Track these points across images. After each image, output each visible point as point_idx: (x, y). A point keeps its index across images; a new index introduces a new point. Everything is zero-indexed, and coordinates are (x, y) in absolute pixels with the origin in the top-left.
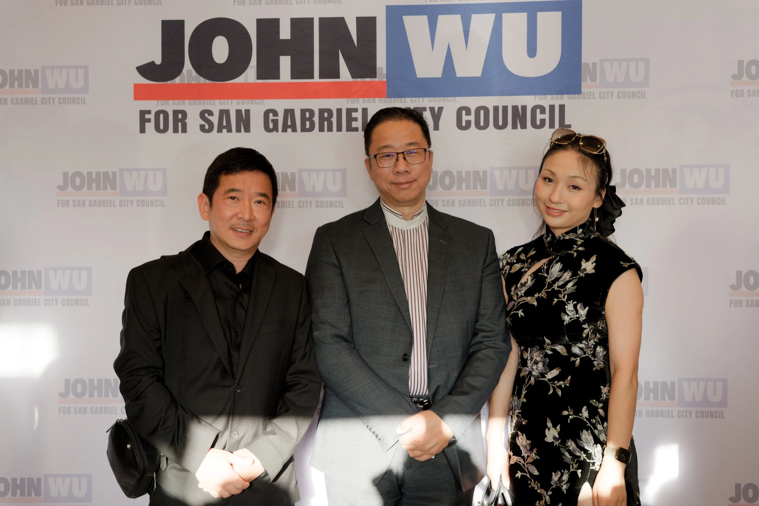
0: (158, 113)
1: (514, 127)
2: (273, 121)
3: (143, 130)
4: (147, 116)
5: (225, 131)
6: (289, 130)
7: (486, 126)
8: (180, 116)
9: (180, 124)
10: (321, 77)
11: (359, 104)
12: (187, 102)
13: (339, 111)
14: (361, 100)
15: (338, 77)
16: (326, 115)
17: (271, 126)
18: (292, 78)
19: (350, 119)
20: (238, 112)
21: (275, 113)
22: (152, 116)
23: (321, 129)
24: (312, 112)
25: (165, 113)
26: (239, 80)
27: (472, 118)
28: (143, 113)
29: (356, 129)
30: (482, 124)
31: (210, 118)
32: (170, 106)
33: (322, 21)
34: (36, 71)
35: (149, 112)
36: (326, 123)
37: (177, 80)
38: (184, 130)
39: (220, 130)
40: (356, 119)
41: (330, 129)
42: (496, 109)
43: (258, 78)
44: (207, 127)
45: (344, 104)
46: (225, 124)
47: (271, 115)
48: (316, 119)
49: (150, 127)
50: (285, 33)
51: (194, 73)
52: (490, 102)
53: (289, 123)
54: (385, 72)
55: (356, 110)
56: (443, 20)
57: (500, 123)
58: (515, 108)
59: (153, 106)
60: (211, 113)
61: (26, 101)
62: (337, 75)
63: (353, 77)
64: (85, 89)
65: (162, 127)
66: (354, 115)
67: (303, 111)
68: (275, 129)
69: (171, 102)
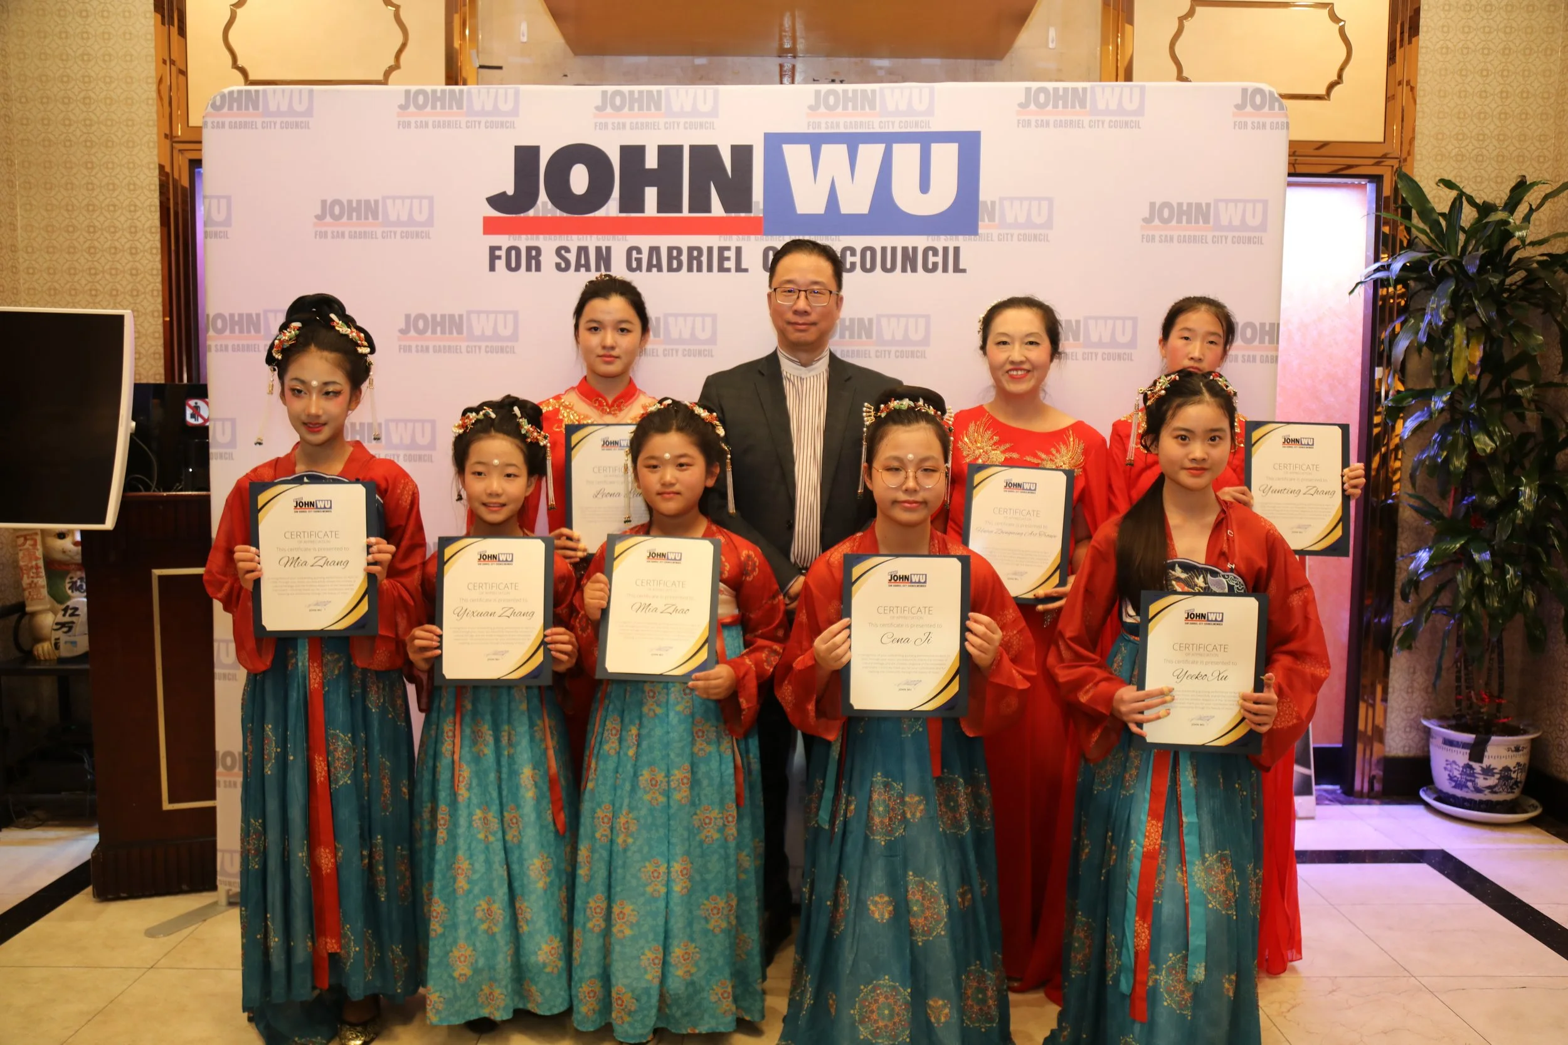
0: (509, 250)
1: (904, 270)
2: (636, 259)
3: (492, 268)
4: (497, 253)
5: (583, 269)
6: (654, 270)
7: (873, 268)
8: (534, 253)
9: (533, 262)
10: (691, 211)
11: (733, 241)
12: (541, 237)
13: (710, 249)
14: (735, 237)
15: (709, 211)
16: (695, 253)
17: (634, 265)
18: (658, 212)
19: (722, 259)
20: (598, 249)
21: (639, 251)
22: (502, 253)
23: (690, 269)
24: (679, 250)
25: (518, 250)
26: (600, 213)
27: (857, 259)
28: (493, 249)
29: (728, 270)
30: (868, 266)
31: (567, 255)
32: (523, 242)
33: (693, 148)
34: (376, 202)
35: (499, 248)
36: (695, 262)
37: (531, 213)
38: (538, 269)
39: (577, 269)
40: (728, 259)
41: (699, 270)
42: (884, 249)
43: (621, 211)
44: (563, 265)
45: (714, 241)
46: (583, 262)
47: (634, 253)
48: (684, 258)
49: (500, 264)
50: (651, 161)
51: (550, 205)
52: (877, 242)
53: (655, 262)
54: (761, 206)
55: (728, 249)
56: (826, 149)
57: (889, 266)
58: (905, 249)
59: (504, 241)
60: (568, 250)
61: (363, 235)
62: (708, 209)
63: (726, 211)
64: (430, 222)
65: (513, 265)
66: (726, 254)
67: (670, 249)
68: (639, 268)
69: (524, 237)
